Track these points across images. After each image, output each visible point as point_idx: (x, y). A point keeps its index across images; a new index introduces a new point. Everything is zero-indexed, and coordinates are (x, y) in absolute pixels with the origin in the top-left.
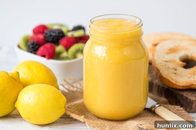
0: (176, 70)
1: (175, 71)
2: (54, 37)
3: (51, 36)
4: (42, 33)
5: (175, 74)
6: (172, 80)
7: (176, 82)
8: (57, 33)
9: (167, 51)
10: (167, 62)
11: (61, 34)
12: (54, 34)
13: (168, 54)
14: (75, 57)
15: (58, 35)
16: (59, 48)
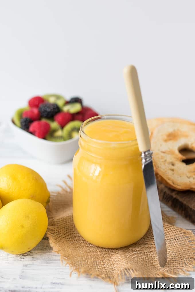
0: (173, 165)
1: (173, 167)
2: (49, 112)
3: (46, 111)
4: (37, 106)
5: (173, 170)
6: (169, 179)
7: (173, 184)
8: (52, 108)
9: (165, 137)
10: (164, 152)
11: (56, 110)
12: (48, 110)
13: (166, 141)
14: (70, 137)
15: (53, 110)
16: (54, 125)
